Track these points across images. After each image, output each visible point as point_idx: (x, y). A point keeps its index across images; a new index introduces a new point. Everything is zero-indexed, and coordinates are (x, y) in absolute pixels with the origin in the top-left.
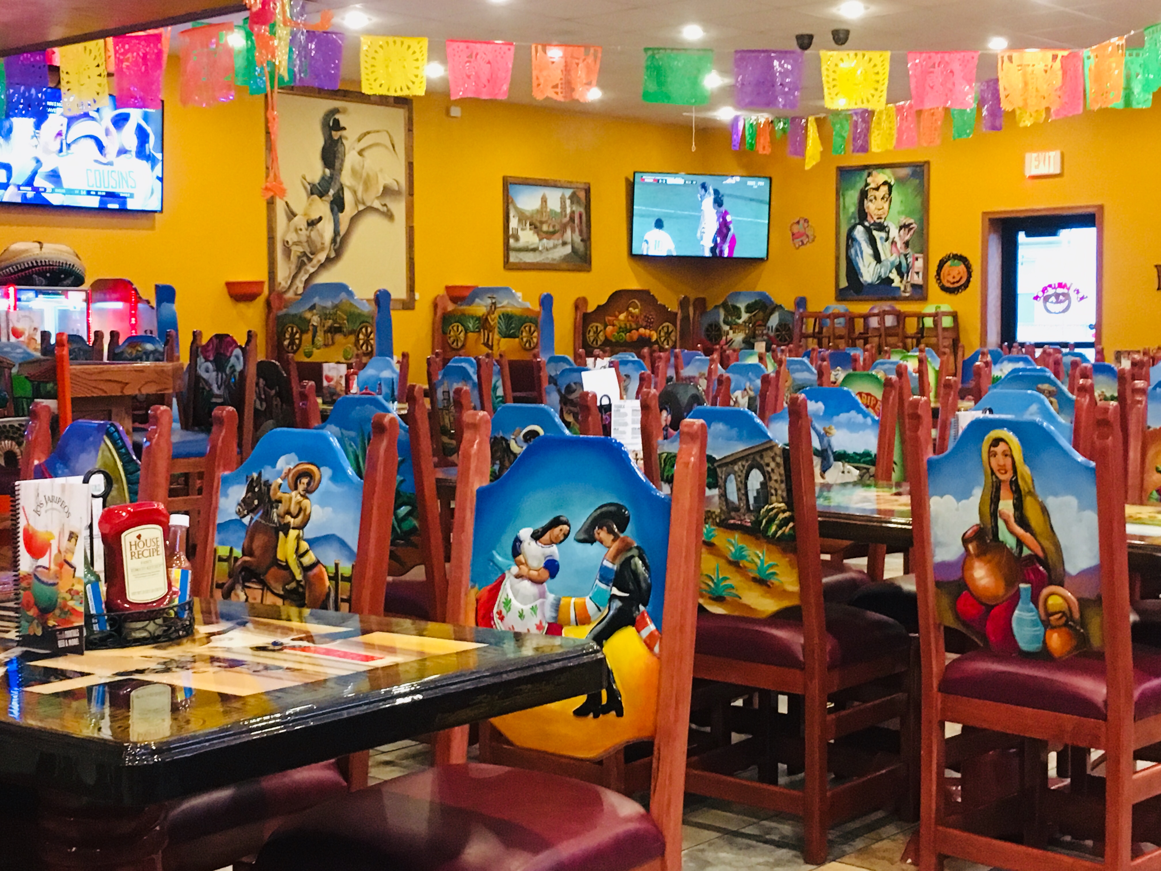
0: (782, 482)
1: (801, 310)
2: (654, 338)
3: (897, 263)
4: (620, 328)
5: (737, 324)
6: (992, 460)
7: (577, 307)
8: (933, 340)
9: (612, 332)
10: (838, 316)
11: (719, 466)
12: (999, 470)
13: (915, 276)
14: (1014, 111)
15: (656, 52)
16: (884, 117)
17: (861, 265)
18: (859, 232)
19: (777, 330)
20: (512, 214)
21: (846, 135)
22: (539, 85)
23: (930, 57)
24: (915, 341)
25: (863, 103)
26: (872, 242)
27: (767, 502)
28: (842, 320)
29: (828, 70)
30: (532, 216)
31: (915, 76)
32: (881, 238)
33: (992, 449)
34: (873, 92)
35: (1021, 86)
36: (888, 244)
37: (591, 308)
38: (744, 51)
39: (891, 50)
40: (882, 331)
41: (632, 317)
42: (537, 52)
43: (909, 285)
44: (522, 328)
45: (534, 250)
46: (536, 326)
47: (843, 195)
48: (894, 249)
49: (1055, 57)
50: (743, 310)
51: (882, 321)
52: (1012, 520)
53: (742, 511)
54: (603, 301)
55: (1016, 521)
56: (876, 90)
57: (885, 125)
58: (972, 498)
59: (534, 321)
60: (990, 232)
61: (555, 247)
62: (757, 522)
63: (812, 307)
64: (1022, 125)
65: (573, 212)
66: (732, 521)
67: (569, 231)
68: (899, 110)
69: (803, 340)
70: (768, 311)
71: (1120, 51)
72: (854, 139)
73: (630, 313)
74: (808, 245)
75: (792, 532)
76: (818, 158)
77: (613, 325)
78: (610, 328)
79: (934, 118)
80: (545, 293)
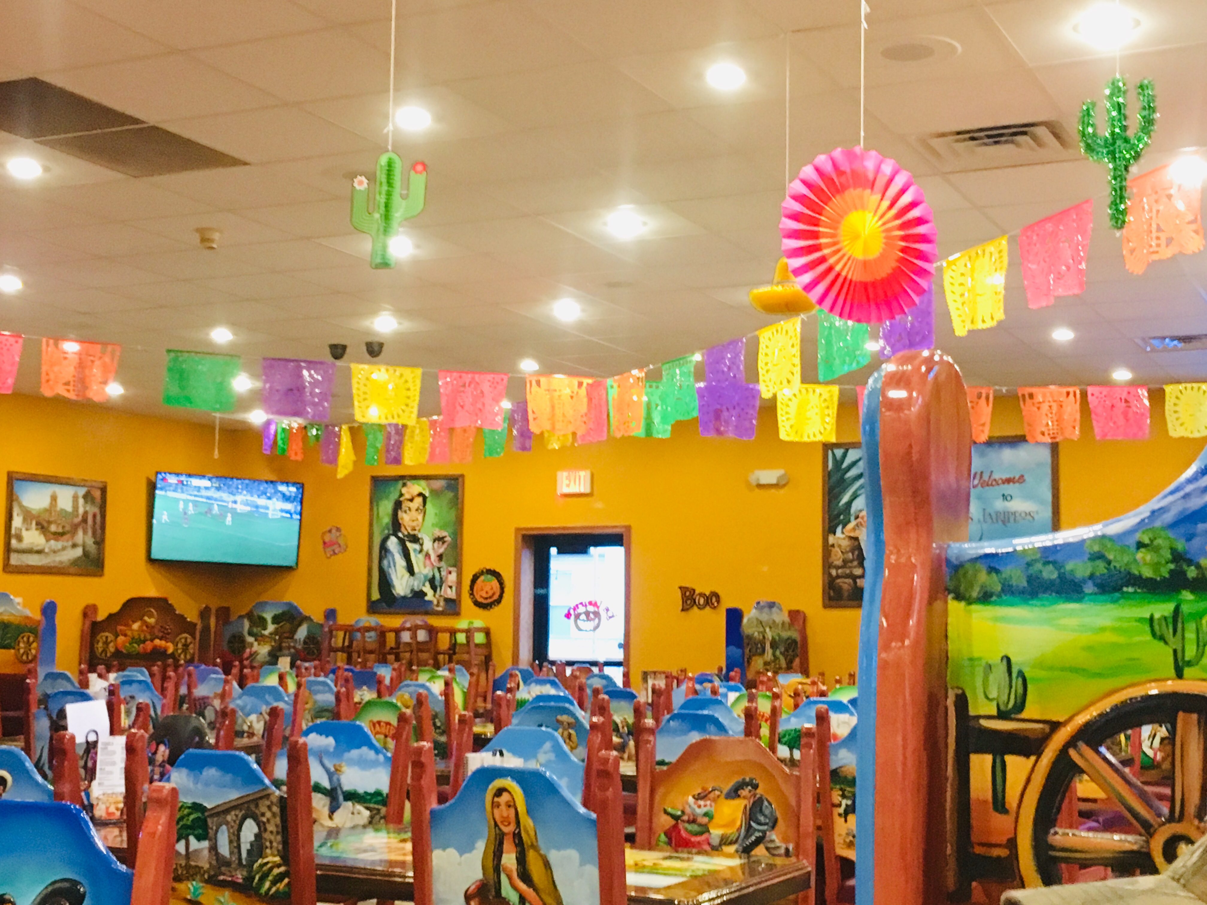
0: (278, 833)
1: (331, 623)
2: (170, 651)
3: (430, 575)
4: (133, 638)
5: (263, 636)
6: (496, 811)
7: (85, 615)
8: (466, 657)
9: (124, 642)
10: (368, 629)
11: (211, 816)
12: (502, 822)
13: (449, 590)
14: (542, 434)
15: (179, 354)
16: (417, 431)
17: (393, 577)
18: (393, 543)
19: (305, 642)
20: (16, 511)
21: (379, 445)
22: (48, 381)
23: (460, 377)
24: (447, 657)
25: (393, 417)
26: (406, 554)
27: (261, 855)
28: (373, 634)
29: (358, 383)
30: (39, 516)
31: (447, 395)
32: (415, 550)
33: (496, 799)
34: (404, 407)
35: (548, 409)
36: (421, 557)
37: (101, 616)
38: (274, 359)
39: (422, 367)
40: (414, 646)
41: (147, 627)
42: (48, 345)
43: (442, 599)
44: (20, 638)
45: (39, 552)
46: (36, 636)
47: (377, 505)
48: (428, 562)
49: (580, 384)
50: (269, 620)
51: (414, 636)
52: (515, 875)
53: (233, 866)
54: (115, 608)
55: (518, 875)
56: (407, 405)
57: (417, 438)
58: (474, 852)
59: (33, 631)
60: (523, 548)
61: (64, 548)
62: (249, 879)
63: (343, 619)
64: (550, 447)
65: (86, 513)
66: (222, 878)
67: (80, 533)
68: (433, 424)
69: (332, 654)
70: (296, 623)
71: (640, 384)
72: (388, 451)
73: (146, 622)
74: (340, 555)
75: (287, 890)
76: (350, 467)
77: (125, 635)
78: (121, 639)
79: (466, 435)
80: (48, 600)
